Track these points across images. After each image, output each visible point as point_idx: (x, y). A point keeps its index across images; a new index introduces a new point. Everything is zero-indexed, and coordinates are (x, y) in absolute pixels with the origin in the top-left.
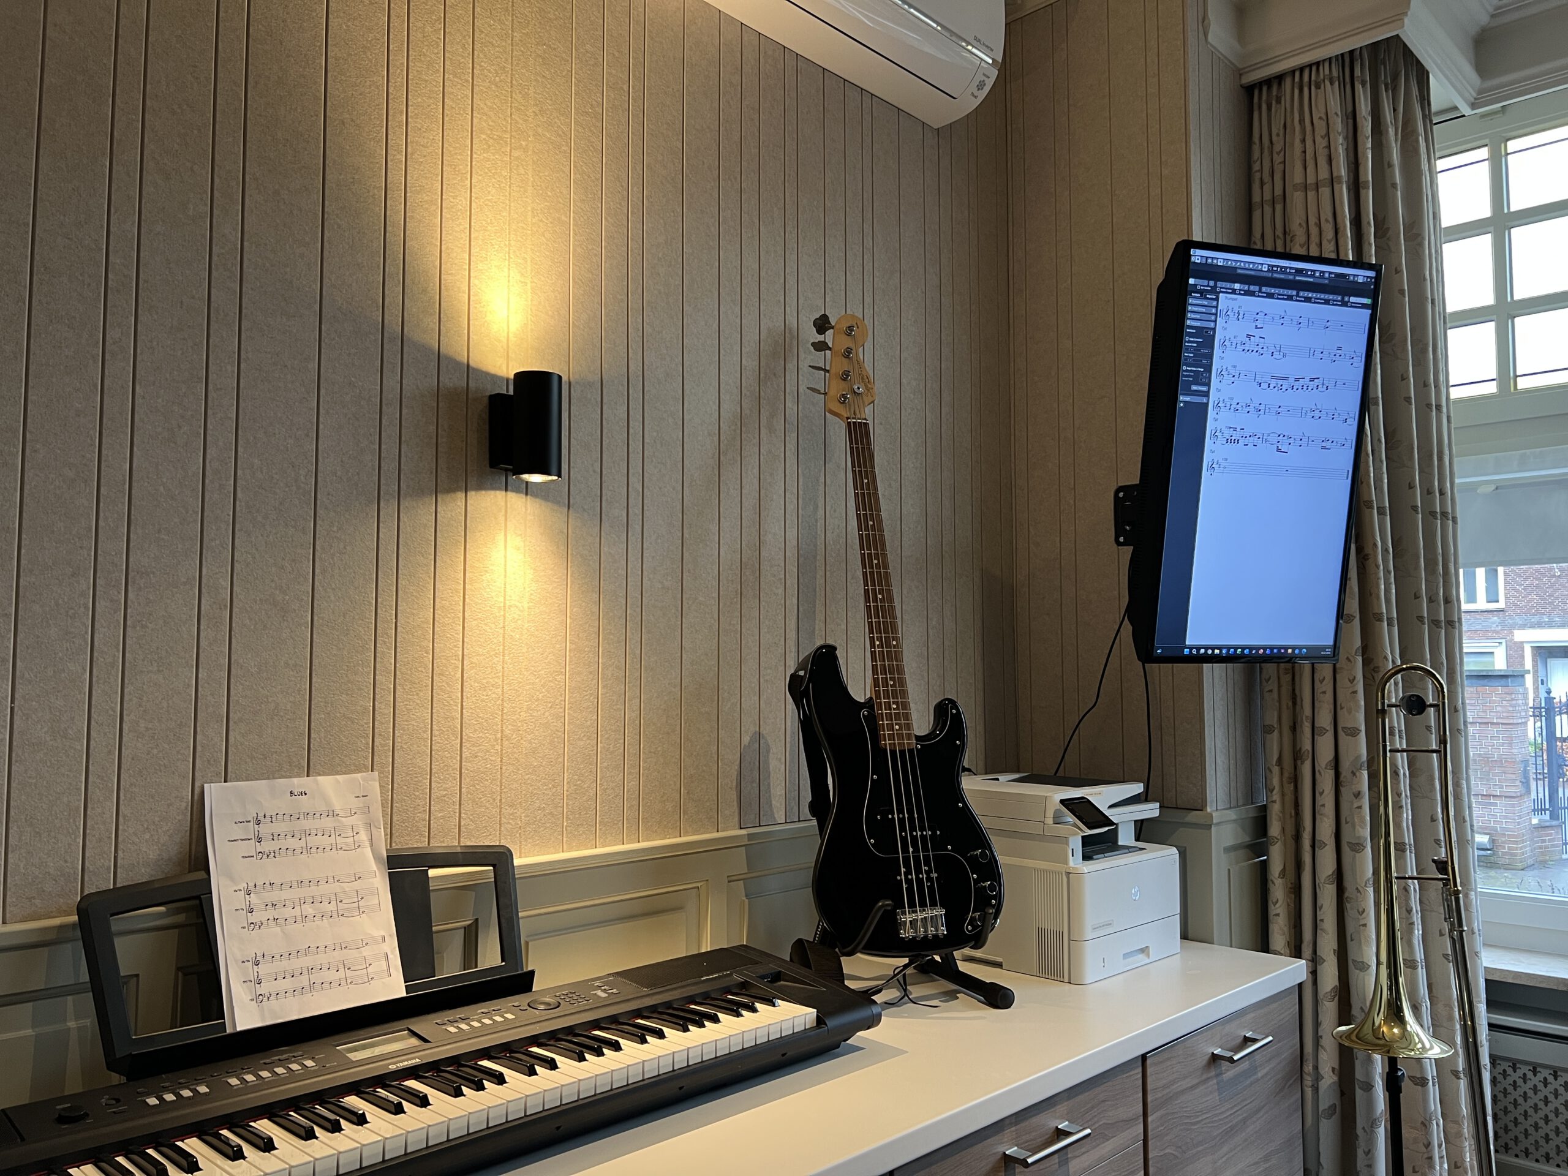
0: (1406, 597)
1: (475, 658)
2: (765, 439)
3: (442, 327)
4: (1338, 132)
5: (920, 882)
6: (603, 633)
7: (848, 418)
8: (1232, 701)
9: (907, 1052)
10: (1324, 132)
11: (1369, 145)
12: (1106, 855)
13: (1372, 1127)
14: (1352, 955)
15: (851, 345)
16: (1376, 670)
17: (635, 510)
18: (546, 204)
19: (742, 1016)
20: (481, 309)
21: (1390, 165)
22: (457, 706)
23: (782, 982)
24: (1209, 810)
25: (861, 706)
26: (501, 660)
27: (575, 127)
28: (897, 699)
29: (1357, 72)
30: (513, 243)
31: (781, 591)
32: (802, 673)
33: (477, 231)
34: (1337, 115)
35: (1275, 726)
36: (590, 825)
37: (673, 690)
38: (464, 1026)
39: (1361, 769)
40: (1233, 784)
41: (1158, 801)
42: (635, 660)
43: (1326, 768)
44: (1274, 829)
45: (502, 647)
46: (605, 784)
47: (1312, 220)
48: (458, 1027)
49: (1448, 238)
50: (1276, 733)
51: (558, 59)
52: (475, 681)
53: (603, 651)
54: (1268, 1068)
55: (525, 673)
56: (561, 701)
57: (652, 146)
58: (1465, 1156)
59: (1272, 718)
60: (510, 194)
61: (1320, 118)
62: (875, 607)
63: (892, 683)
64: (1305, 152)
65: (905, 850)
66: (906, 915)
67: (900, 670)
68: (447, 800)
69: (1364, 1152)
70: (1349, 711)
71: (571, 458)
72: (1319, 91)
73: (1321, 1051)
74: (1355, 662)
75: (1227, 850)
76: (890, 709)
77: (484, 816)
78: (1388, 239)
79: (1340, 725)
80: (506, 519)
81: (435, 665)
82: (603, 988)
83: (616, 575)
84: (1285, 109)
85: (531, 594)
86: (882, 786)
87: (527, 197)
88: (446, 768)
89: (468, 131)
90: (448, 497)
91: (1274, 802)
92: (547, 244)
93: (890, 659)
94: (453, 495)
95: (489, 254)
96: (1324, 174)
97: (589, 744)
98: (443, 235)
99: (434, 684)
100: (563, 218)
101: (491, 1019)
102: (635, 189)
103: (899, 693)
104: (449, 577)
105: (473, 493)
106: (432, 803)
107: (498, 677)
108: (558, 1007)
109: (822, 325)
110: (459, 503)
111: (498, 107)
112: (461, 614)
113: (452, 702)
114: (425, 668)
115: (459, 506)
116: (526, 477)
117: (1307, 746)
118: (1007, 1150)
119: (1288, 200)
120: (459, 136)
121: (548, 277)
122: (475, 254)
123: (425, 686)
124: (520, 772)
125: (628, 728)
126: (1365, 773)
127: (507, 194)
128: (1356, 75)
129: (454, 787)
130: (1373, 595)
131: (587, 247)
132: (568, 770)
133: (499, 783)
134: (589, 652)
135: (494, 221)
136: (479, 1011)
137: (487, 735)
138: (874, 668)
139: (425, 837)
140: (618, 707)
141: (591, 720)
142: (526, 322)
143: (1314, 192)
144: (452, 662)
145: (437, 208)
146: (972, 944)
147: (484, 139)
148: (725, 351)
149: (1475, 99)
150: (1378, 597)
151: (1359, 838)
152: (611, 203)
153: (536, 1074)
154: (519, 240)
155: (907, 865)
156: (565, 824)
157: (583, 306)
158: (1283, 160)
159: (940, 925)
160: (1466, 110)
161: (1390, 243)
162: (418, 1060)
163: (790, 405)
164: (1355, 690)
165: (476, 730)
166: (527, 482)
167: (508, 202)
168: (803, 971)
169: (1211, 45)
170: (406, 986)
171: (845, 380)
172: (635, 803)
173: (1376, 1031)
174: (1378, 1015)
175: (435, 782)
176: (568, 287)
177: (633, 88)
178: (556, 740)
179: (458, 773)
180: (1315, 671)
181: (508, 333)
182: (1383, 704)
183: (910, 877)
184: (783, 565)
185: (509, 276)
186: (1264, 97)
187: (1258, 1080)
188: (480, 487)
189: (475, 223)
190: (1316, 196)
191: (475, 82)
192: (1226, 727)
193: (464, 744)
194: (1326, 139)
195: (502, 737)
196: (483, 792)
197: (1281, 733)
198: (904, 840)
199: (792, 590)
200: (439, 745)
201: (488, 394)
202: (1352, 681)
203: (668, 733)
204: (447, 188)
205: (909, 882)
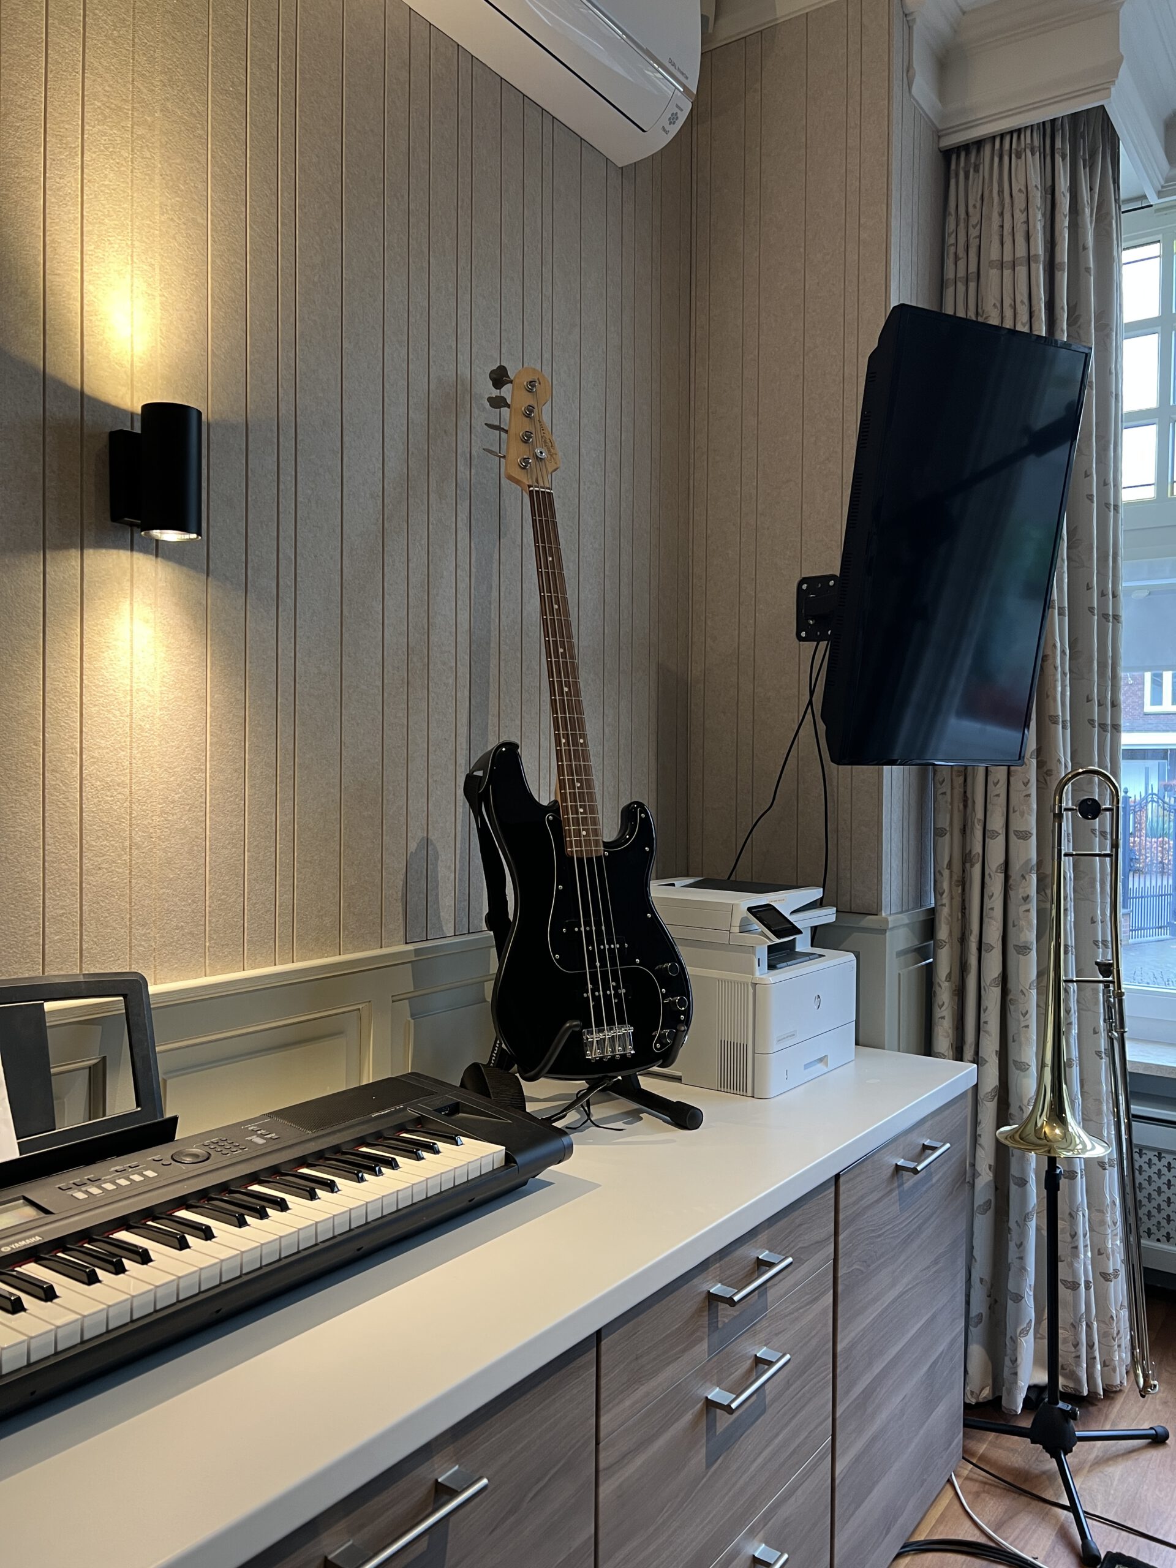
0: (1081, 700)
1: (96, 751)
2: (434, 506)
3: (47, 342)
4: (1037, 207)
5: (607, 998)
6: (250, 725)
7: (530, 486)
8: (907, 803)
9: (600, 1186)
10: (1023, 206)
11: (1067, 224)
12: (789, 963)
13: (1025, 1220)
14: (1012, 1056)
15: (532, 403)
16: (1049, 773)
17: (287, 581)
18: (177, 199)
19: (423, 1158)
20: (97, 323)
21: (1085, 248)
22: (74, 808)
23: (461, 1114)
24: (883, 914)
25: (545, 810)
26: (128, 755)
27: (212, 107)
28: (585, 802)
29: (1058, 144)
30: (137, 244)
31: (451, 681)
32: (480, 773)
33: (90, 223)
34: (1038, 189)
35: (948, 829)
36: (237, 945)
37: (332, 790)
38: (95, 1191)
39: (1030, 872)
40: (905, 888)
41: (834, 906)
42: (288, 756)
43: (996, 872)
44: (943, 933)
45: (129, 739)
46: (254, 897)
47: (1007, 302)
48: (86, 1192)
49: (1130, 334)
50: (948, 836)
51: (191, 19)
52: (97, 779)
53: (249, 745)
54: (941, 1174)
55: (158, 770)
56: (202, 803)
57: (306, 144)
58: (1108, 1242)
59: (944, 822)
60: (132, 181)
61: (1020, 191)
62: (561, 701)
63: (579, 785)
64: (1002, 227)
65: (592, 965)
66: (592, 1034)
67: (587, 771)
68: (66, 920)
69: (1016, 1245)
70: (1022, 814)
71: (211, 515)
72: (1019, 160)
73: (979, 1148)
74: (1030, 765)
75: (900, 954)
76: (577, 814)
77: (110, 938)
78: (1079, 327)
79: (1012, 828)
80: (132, 585)
81: (47, 759)
82: (259, 1132)
83: (265, 657)
84: (984, 177)
85: (164, 677)
86: (567, 899)
87: (153, 188)
88: (63, 882)
89: (78, 95)
90: (60, 555)
91: (944, 905)
92: (179, 251)
93: (577, 758)
94: (66, 553)
95: (106, 254)
96: (1021, 252)
97: (235, 852)
98: (47, 224)
99: (47, 782)
100: (200, 220)
101: (128, 1179)
102: (286, 194)
103: (586, 796)
104: (62, 653)
105: (91, 551)
106: (47, 924)
107: (125, 775)
108: (208, 1159)
109: (499, 378)
110: (73, 563)
111: (117, 69)
112: (78, 699)
113: (68, 804)
114: (34, 763)
115: (73, 566)
116: (156, 533)
117: (978, 849)
118: (711, 1288)
119: (982, 279)
120: (66, 100)
121: (181, 292)
122: (90, 253)
123: (35, 785)
124: (153, 886)
125: (280, 834)
126: (1034, 877)
127: (129, 180)
128: (1056, 147)
129: (73, 904)
130: (1050, 698)
131: (229, 260)
132: (210, 883)
133: (128, 900)
134: (234, 746)
135: (112, 213)
136: (113, 1169)
137: (113, 843)
138: (560, 769)
139: (38, 964)
140: (268, 809)
141: (237, 825)
142: (154, 344)
143: (1010, 271)
144: (69, 756)
145: (39, 188)
146: (660, 1062)
147: (99, 108)
148: (390, 400)
149: (1163, 187)
150: (1055, 700)
151: (1026, 942)
152: (258, 209)
153: (188, 1247)
154: (144, 242)
155: (594, 981)
156: (207, 944)
157: (223, 331)
158: (978, 234)
159: (628, 1043)
160: (1153, 199)
161: (1081, 332)
162: (38, 1238)
163: (462, 469)
164: (1028, 793)
165: (98, 838)
166: (157, 541)
167: (129, 191)
168: (483, 1100)
169: (914, 99)
170: (18, 1143)
171: (526, 442)
172: (289, 918)
173: (1038, 1131)
174: (1040, 1116)
175: (49, 899)
176: (205, 306)
177: (283, 69)
178: (195, 848)
179: (78, 888)
180: (989, 773)
181: (132, 356)
182: (1060, 807)
183: (597, 994)
184: (453, 651)
185: (132, 286)
186: (962, 164)
187: (932, 1186)
188: (100, 544)
189: (87, 212)
190: (1012, 274)
191: (87, 34)
192: (901, 829)
193: (84, 854)
194: (1025, 213)
195: (130, 845)
196: (108, 910)
197: (952, 835)
198: (591, 954)
199: (464, 680)
200: (53, 855)
201: (108, 430)
202: (1026, 784)
203: (326, 840)
204: (51, 164)
205: (596, 999)
